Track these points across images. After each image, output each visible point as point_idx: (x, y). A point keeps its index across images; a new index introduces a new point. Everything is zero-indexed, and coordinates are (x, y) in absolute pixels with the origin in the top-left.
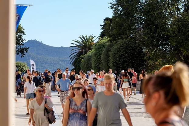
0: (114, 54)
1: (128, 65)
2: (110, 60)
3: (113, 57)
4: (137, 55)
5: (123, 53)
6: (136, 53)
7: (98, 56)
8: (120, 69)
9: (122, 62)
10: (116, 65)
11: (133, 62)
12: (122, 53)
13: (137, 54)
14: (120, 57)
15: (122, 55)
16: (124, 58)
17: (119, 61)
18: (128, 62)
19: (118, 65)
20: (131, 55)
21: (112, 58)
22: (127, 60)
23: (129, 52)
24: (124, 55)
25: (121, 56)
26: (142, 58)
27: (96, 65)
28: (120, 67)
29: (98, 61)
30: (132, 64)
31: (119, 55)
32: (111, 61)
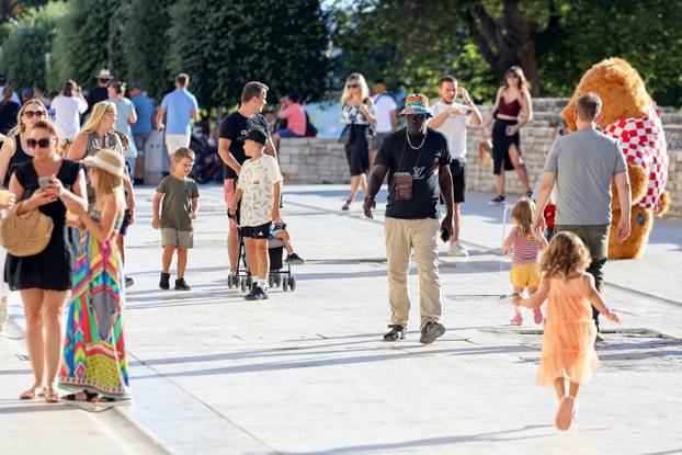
0: (193, 13)
1: (255, 65)
2: (174, 42)
3: (186, 30)
4: (296, 22)
5: (232, 12)
6: (291, 12)
7: (91, 27)
8: (217, 85)
9: (230, 51)
10: (199, 67)
11: (281, 50)
12: (229, 9)
13: (296, 16)
14: (218, 28)
15: (227, 18)
16: (237, 34)
17: (216, 47)
18: (256, 51)
19: (210, 66)
20: (271, 17)
21: (181, 33)
22: (251, 41)
23: (262, 9)
24: (236, 20)
25: (225, 24)
26: (316, 33)
27: (78, 66)
28: (219, 73)
29: (88, 50)
30: (274, 62)
31: (217, 19)
32: (175, 48)
